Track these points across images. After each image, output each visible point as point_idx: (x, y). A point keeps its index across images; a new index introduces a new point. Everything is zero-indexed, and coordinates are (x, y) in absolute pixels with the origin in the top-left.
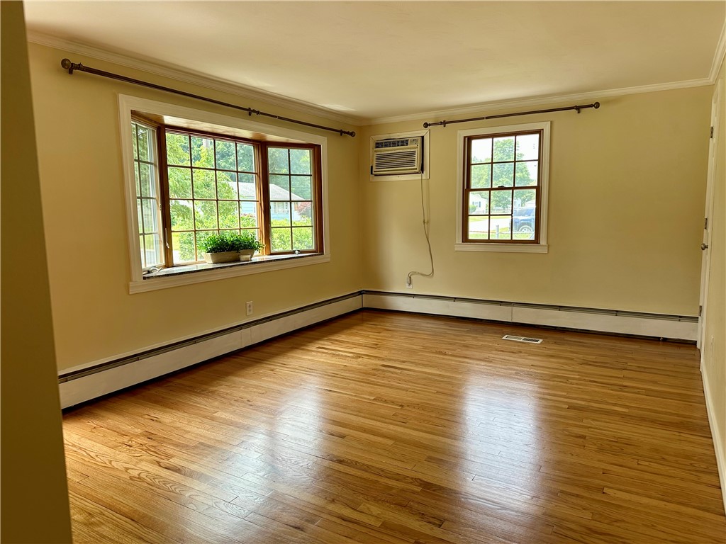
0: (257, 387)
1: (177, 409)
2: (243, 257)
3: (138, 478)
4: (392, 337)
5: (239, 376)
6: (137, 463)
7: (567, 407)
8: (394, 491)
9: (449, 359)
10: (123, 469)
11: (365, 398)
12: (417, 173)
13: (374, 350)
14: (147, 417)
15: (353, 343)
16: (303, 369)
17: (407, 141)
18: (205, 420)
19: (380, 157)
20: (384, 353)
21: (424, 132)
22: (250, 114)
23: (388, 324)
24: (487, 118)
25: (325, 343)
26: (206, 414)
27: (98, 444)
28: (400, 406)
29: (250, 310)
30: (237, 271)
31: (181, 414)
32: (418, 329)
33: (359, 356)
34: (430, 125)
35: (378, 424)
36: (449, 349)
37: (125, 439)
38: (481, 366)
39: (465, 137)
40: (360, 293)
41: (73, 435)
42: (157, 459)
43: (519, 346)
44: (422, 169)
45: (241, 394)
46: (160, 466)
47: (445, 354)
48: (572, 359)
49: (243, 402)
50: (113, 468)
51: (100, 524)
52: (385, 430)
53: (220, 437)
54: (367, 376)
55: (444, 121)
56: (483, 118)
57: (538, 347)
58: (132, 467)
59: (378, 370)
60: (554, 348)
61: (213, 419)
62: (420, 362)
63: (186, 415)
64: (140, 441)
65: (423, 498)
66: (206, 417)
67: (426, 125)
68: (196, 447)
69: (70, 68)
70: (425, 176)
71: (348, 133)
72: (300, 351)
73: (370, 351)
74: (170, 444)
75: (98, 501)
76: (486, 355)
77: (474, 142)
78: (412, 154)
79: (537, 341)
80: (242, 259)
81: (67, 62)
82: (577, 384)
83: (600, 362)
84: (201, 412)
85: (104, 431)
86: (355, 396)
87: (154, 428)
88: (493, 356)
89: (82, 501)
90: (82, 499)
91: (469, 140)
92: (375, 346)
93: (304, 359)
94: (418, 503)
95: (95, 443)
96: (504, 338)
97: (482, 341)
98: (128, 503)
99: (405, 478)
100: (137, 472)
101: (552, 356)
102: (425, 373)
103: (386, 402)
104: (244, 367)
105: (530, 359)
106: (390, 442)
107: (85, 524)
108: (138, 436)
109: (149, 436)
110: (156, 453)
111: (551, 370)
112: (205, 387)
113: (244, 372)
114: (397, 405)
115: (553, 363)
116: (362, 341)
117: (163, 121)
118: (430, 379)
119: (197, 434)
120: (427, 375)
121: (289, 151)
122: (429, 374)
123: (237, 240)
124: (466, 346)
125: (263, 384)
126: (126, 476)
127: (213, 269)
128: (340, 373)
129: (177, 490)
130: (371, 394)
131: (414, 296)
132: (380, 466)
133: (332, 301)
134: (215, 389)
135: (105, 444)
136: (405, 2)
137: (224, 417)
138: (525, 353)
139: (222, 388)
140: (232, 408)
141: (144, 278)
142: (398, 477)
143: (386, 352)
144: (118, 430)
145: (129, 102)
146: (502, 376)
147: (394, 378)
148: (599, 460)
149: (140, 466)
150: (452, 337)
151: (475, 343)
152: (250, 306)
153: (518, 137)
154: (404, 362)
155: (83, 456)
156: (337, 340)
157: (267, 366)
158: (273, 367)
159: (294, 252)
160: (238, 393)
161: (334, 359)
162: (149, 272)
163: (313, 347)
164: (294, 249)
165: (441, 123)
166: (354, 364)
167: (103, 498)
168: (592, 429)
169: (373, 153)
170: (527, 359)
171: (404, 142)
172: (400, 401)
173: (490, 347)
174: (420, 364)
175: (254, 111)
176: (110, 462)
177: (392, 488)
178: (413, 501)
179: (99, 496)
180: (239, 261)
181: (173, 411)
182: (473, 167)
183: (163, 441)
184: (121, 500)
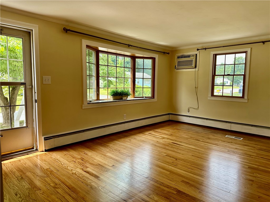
0: (123, 146)
1: (94, 151)
2: (124, 98)
3: (75, 174)
4: (179, 132)
5: (118, 141)
6: (76, 168)
7: (248, 167)
8: (165, 192)
9: (201, 143)
10: (71, 170)
11: (162, 155)
12: (194, 68)
13: (170, 136)
14: (83, 152)
15: (162, 133)
16: (142, 141)
17: (190, 56)
18: (102, 156)
19: (179, 62)
20: (174, 138)
21: (197, 52)
22: (129, 47)
23: (178, 127)
24: (223, 47)
25: (152, 132)
26: (103, 153)
27: (65, 160)
28: (176, 159)
29: (125, 118)
30: (121, 103)
31: (94, 153)
32: (190, 130)
33: (164, 138)
34: (199, 49)
35: (165, 165)
36: (201, 139)
37: (74, 160)
38: (214, 147)
39: (214, 54)
40: (169, 114)
41: (58, 156)
42: (83, 168)
43: (232, 140)
44: (196, 67)
45: (117, 148)
46: (83, 170)
47: (199, 141)
48: (255, 147)
49: (117, 151)
50: (68, 169)
51: (58, 188)
52: (167, 168)
53: (106, 163)
54: (165, 146)
55: (205, 48)
56: (221, 47)
57: (240, 141)
58: (74, 169)
59: (170, 144)
60: (247, 142)
61: (105, 156)
62: (188, 143)
63: (97, 153)
64: (79, 161)
65: (177, 197)
66: (103, 155)
67: (198, 50)
68: (97, 165)
69: (66, 30)
70: (196, 69)
71: (167, 53)
72: (141, 134)
73: (168, 137)
74: (88, 163)
75: (60, 180)
76: (217, 143)
77: (218, 56)
78: (192, 61)
79: (240, 139)
80: (123, 99)
81: (65, 29)
82: (255, 158)
83: (267, 150)
84: (102, 153)
85: (68, 156)
86: (159, 153)
87: (85, 157)
88: (219, 143)
89: (55, 179)
90: (55, 178)
91: (215, 55)
92: (171, 135)
93: (143, 137)
94: (174, 198)
95: (64, 160)
96: (226, 136)
97: (216, 137)
98: (69, 182)
99: (171, 188)
100: (75, 172)
101: (246, 145)
102: (189, 147)
103: (170, 157)
104: (121, 138)
105: (235, 146)
106: (168, 173)
107: (54, 187)
108: (79, 159)
109: (82, 159)
110: (83, 165)
111: (244, 151)
112: (105, 144)
113: (120, 140)
114: (174, 159)
115: (246, 148)
116: (166, 132)
117: (98, 49)
118: (190, 150)
119: (98, 160)
120: (190, 148)
121: (144, 60)
122: (191, 148)
123: (122, 92)
124: (209, 138)
125: (125, 145)
126: (71, 172)
127: (112, 102)
128: (155, 144)
129: (86, 180)
130: (165, 153)
131: (190, 117)
132: (162, 182)
133: (157, 116)
134: (109, 145)
135: (67, 160)
136: (182, 1)
137: (109, 155)
138: (234, 143)
139: (111, 145)
140: (112, 152)
141: (88, 104)
142: (168, 187)
143: (175, 138)
144: (73, 156)
145: (85, 42)
146: (222, 152)
147: (176, 148)
148: (258, 192)
149: (76, 170)
150: (204, 134)
151: (213, 137)
152: (125, 116)
153: (236, 54)
154: (181, 142)
155: (59, 163)
156: (156, 131)
157: (129, 138)
158: (131, 139)
159: (143, 97)
160: (116, 147)
161: (154, 138)
162: (90, 102)
163: (147, 133)
164: (143, 96)
165: (204, 49)
166: (161, 141)
167: (62, 179)
168: (257, 178)
169: (176, 61)
170: (234, 145)
171: (189, 56)
172: (176, 157)
173: (219, 139)
174: (187, 144)
175: (130, 45)
176: (67, 167)
177: (164, 190)
178: (172, 197)
179: (61, 178)
180: (122, 99)
181: (93, 151)
182: (217, 66)
183: (87, 161)
184: (67, 181)
